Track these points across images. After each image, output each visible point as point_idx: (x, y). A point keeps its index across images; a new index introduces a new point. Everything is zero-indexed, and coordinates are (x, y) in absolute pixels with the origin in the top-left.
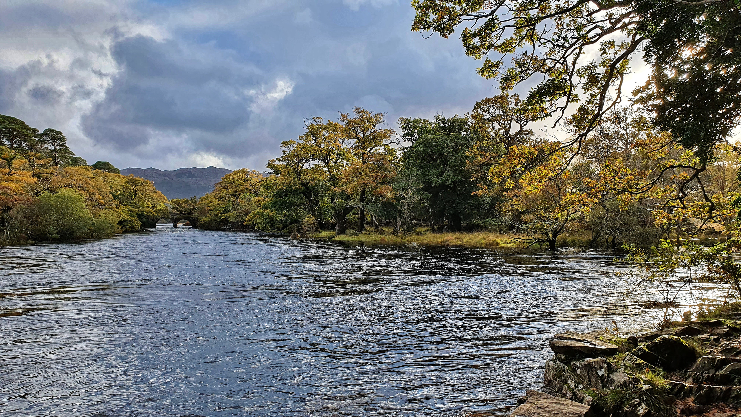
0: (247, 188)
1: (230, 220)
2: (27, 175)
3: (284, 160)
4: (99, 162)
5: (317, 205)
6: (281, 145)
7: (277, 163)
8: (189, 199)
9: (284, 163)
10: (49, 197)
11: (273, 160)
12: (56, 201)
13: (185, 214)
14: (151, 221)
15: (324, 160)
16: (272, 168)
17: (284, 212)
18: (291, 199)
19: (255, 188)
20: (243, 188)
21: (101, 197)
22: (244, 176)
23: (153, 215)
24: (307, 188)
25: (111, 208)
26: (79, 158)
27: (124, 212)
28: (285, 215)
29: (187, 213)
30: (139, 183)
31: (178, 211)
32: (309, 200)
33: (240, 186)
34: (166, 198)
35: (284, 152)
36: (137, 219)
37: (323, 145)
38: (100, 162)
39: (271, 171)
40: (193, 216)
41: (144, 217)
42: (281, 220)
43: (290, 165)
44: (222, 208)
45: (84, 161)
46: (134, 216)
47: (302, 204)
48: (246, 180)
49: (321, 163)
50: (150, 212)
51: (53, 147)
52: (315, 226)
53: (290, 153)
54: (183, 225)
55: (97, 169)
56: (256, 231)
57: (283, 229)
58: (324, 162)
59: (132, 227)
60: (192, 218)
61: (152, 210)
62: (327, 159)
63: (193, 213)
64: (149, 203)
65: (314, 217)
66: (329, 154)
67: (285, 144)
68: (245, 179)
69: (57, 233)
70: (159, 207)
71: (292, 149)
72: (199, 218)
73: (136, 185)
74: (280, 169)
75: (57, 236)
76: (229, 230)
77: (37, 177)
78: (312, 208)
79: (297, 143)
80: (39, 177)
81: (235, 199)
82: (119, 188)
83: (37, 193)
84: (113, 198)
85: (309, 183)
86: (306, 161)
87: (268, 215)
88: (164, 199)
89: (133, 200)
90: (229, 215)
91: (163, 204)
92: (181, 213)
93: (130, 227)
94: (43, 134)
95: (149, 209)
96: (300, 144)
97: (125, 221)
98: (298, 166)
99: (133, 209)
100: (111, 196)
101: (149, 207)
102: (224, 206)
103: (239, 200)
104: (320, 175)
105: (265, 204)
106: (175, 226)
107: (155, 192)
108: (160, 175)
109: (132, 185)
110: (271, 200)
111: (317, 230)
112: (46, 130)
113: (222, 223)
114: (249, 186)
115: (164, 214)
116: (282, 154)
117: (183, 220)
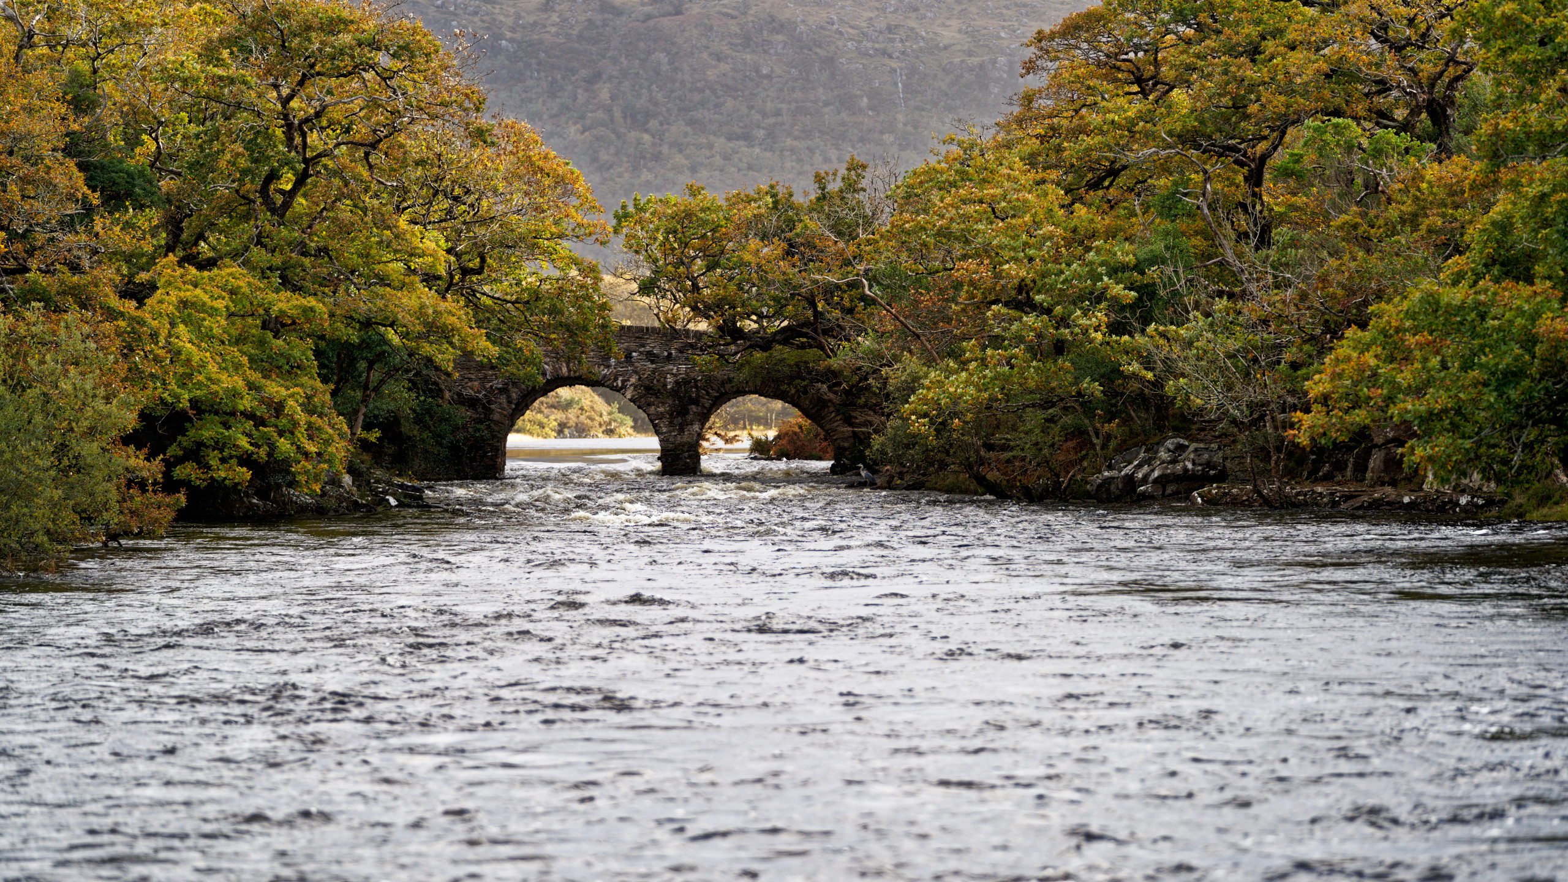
1: (1186, 392)
8: (805, 194)
13: (765, 343)
14: (463, 414)
19: (1426, 62)
20: (1304, 68)
27: (204, 337)
29: (786, 336)
30: (332, 52)
31: (701, 311)
36: (323, 394)
40: (842, 358)
41: (392, 372)
46: (291, 370)
50: (437, 331)
54: (760, 449)
56: (1436, 510)
59: (275, 472)
60: (832, 376)
61: (454, 311)
63: (835, 331)
72: (896, 376)
73: (309, 73)
82: (160, 101)
84: (95, 199)
87: (1530, 341)
89: (280, 212)
90: (1173, 340)
92: (730, 331)
93: (252, 472)
95: (427, 296)
99: (285, 302)
101: (430, 279)
105: (1504, 227)
106: (680, 462)
109: (273, 74)
113: (1106, 429)
114: (1359, 52)
115: (575, 345)
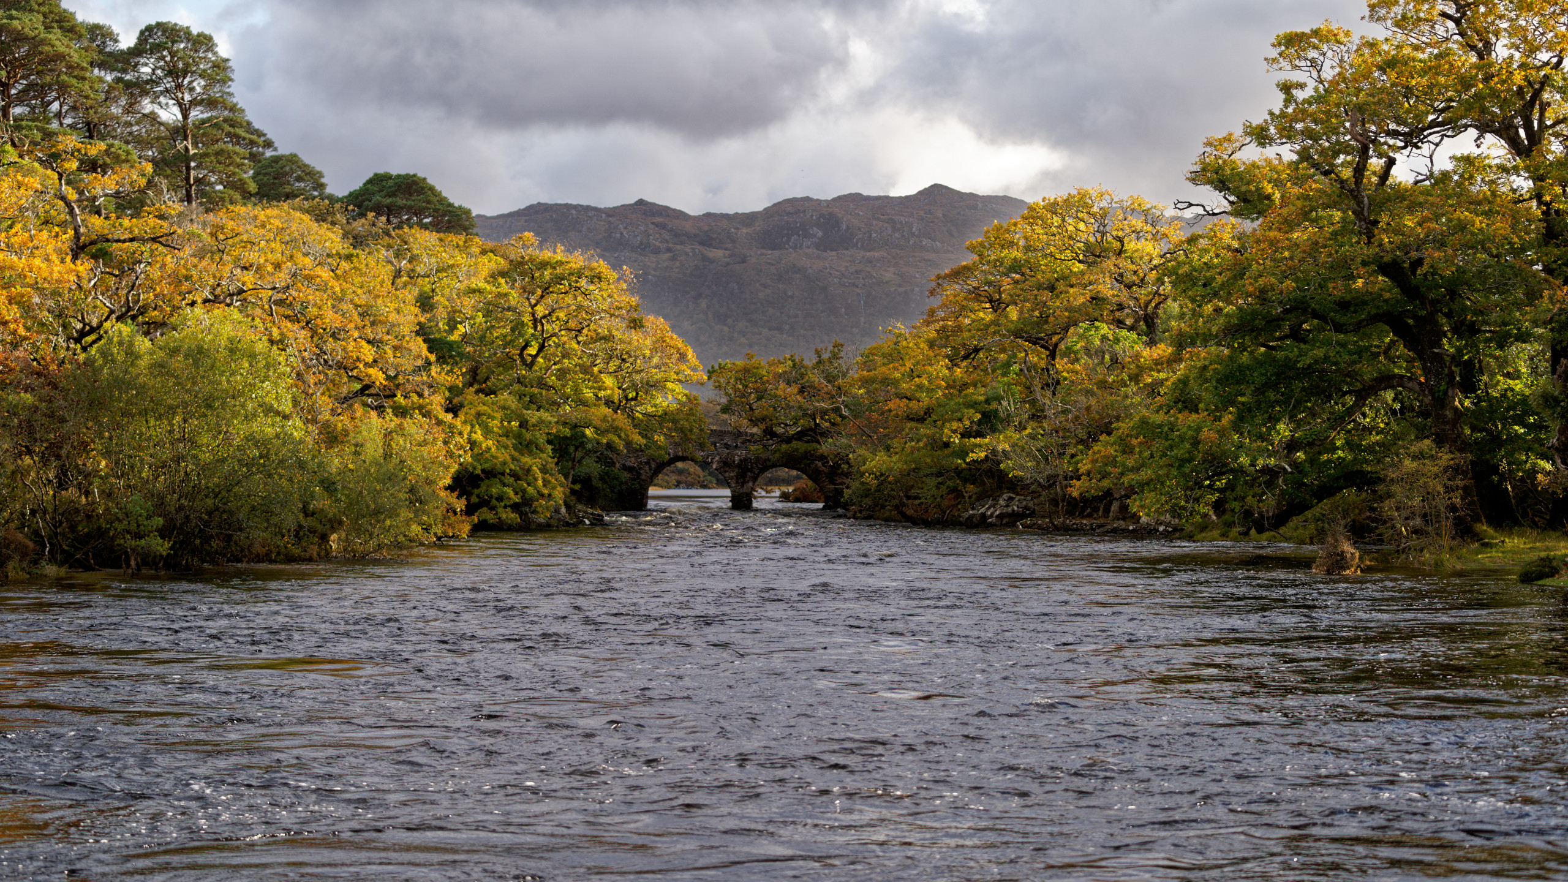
0: (1096, 299)
1: (1012, 467)
2: (50, 248)
3: (1288, 134)
4: (379, 181)
5: (1469, 387)
6: (1274, 53)
7: (1251, 154)
8: (810, 360)
9: (1287, 153)
10: (132, 355)
11: (1228, 139)
12: (159, 368)
13: (789, 440)
14: (625, 476)
15: (1505, 131)
16: (1222, 185)
17: (1283, 430)
18: (1319, 353)
19: (1142, 293)
20: (1078, 297)
21: (368, 353)
22: (1086, 231)
23: (628, 444)
24: (1411, 292)
25: (420, 408)
26: (293, 159)
28: (1292, 446)
29: (799, 436)
30: (559, 279)
31: (754, 422)
32: (1421, 356)
33: (1061, 286)
34: (690, 354)
35: (1286, 88)
36: (551, 463)
37: (1501, 50)
38: (387, 177)
39: (1217, 201)
40: (829, 448)
41: (588, 453)
42: (1271, 473)
43: (1316, 166)
44: (973, 405)
45: (314, 178)
46: (534, 451)
47: (1386, 380)
48: (1094, 254)
49: (1495, 148)
50: (613, 428)
51: (176, 110)
52: (1453, 508)
53: (1318, 99)
54: (785, 497)
55: (371, 215)
56: (1146, 533)
57: (1280, 520)
58: (1514, 143)
59: (523, 506)
60: (823, 458)
61: (621, 419)
62: (1528, 126)
63: (825, 434)
64: (609, 381)
65: (1445, 458)
66: (1537, 94)
67: (1294, 43)
68: (1089, 248)
69: (163, 533)
70: (663, 402)
71: (1328, 73)
72: (855, 457)
73: (546, 291)
74: (1269, 189)
75: (161, 547)
76: (1008, 523)
77: (95, 257)
78: (1441, 401)
79: (1356, 40)
80: (100, 255)
81: (1037, 357)
82: (468, 305)
83: (82, 334)
84: (432, 358)
85: (1419, 262)
86: (1413, 138)
88: (683, 357)
89: (529, 365)
90: (1002, 442)
91: (678, 388)
92: (769, 433)
93: (515, 507)
94: (137, 51)
95: (608, 412)
96: (1372, 45)
97: (491, 474)
98: (1360, 170)
99: (533, 415)
100: (419, 346)
101: (609, 402)
102: (979, 395)
103: (1060, 364)
104: (1487, 214)
105: (1184, 382)
106: (742, 503)
107: (636, 324)
108: (680, 236)
109: (527, 290)
110: (1219, 360)
111: (1465, 531)
112: (149, 29)
113: (971, 488)
114: (1107, 288)
115: (686, 439)
116: (1276, 101)
117: (783, 472)
